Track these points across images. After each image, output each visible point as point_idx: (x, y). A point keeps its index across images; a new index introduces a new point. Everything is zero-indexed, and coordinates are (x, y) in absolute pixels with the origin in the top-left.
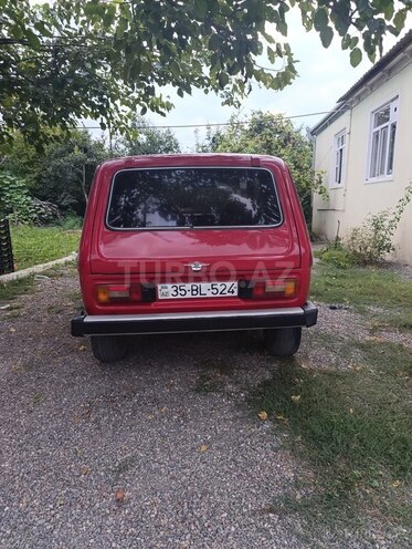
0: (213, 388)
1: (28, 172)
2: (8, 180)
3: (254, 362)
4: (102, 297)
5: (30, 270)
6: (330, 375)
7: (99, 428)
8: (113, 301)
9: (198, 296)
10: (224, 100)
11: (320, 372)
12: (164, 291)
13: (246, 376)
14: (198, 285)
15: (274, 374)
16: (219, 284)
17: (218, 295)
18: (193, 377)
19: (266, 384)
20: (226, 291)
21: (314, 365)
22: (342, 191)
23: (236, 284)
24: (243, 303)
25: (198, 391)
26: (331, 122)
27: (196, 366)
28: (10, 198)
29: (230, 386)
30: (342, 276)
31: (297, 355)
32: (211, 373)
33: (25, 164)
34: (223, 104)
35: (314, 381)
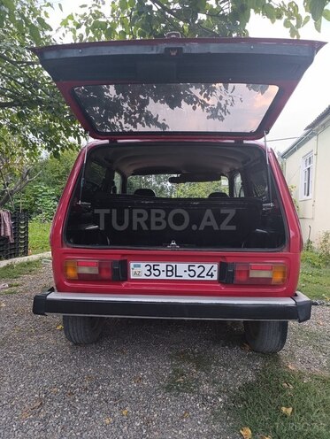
0: (187, 387)
1: (58, 184)
2: (42, 189)
3: (234, 358)
4: (71, 273)
5: (41, 255)
6: (324, 381)
7: (45, 430)
8: (82, 278)
9: (174, 277)
10: (209, 114)
11: (311, 376)
12: (137, 269)
13: (224, 375)
14: (174, 265)
15: (257, 375)
16: (197, 265)
17: (196, 278)
18: (166, 371)
19: (248, 387)
20: (204, 274)
21: (303, 368)
22: (311, 202)
23: (216, 266)
24: (223, 289)
25: (169, 389)
26: (299, 147)
27: (171, 357)
28: (42, 202)
29: (206, 387)
30: (318, 274)
31: (282, 353)
32: (186, 366)
33: (56, 178)
34: (208, 118)
35: (306, 387)
